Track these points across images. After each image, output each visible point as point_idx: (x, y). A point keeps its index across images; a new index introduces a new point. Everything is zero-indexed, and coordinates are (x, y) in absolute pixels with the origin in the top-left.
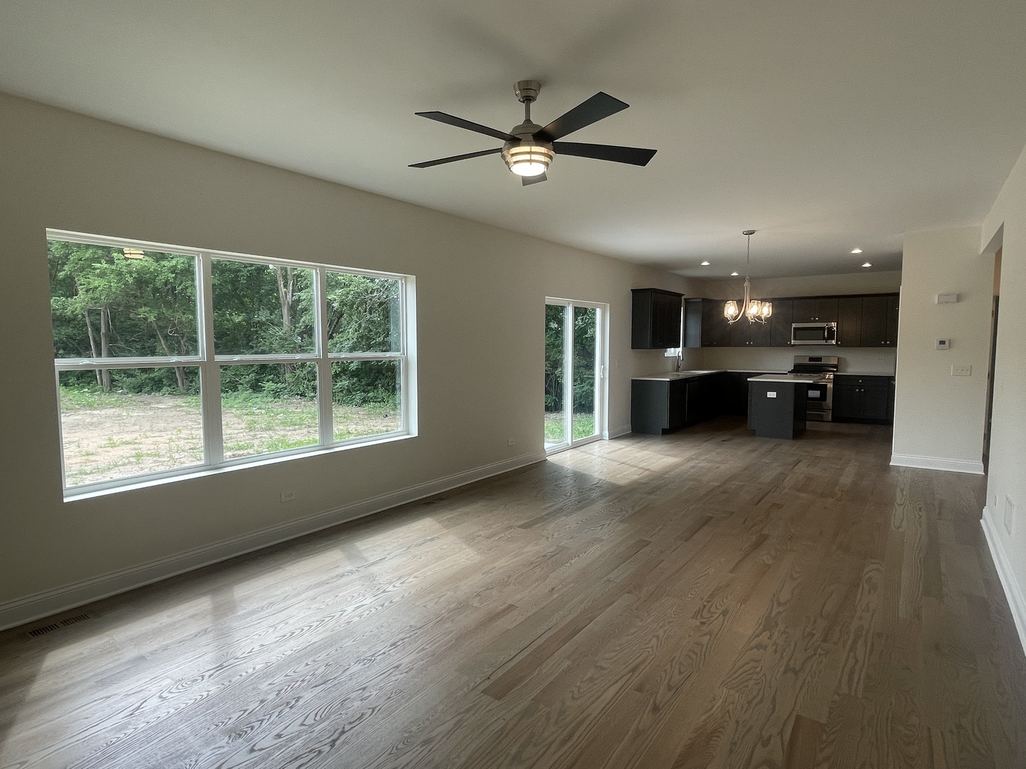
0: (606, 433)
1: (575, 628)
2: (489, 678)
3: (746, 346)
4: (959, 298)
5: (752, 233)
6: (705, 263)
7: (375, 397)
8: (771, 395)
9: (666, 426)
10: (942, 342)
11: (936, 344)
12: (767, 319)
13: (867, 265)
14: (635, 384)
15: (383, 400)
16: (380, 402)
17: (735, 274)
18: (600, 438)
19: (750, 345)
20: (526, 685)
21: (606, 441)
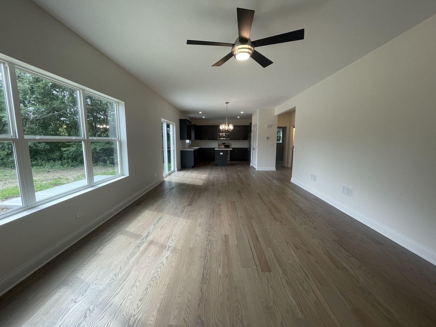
0: (176, 169)
1: (255, 236)
2: (257, 265)
3: (205, 140)
4: (271, 126)
5: (228, 103)
6: (200, 113)
7: (37, 164)
8: (221, 154)
9: (193, 165)
10: (267, 138)
11: (266, 138)
12: (232, 130)
13: (238, 117)
14: (181, 151)
15: (42, 165)
16: (40, 166)
17: (204, 117)
18: (174, 171)
19: (207, 140)
20: (270, 262)
21: (176, 173)
